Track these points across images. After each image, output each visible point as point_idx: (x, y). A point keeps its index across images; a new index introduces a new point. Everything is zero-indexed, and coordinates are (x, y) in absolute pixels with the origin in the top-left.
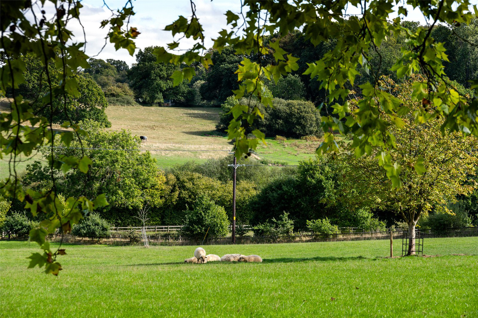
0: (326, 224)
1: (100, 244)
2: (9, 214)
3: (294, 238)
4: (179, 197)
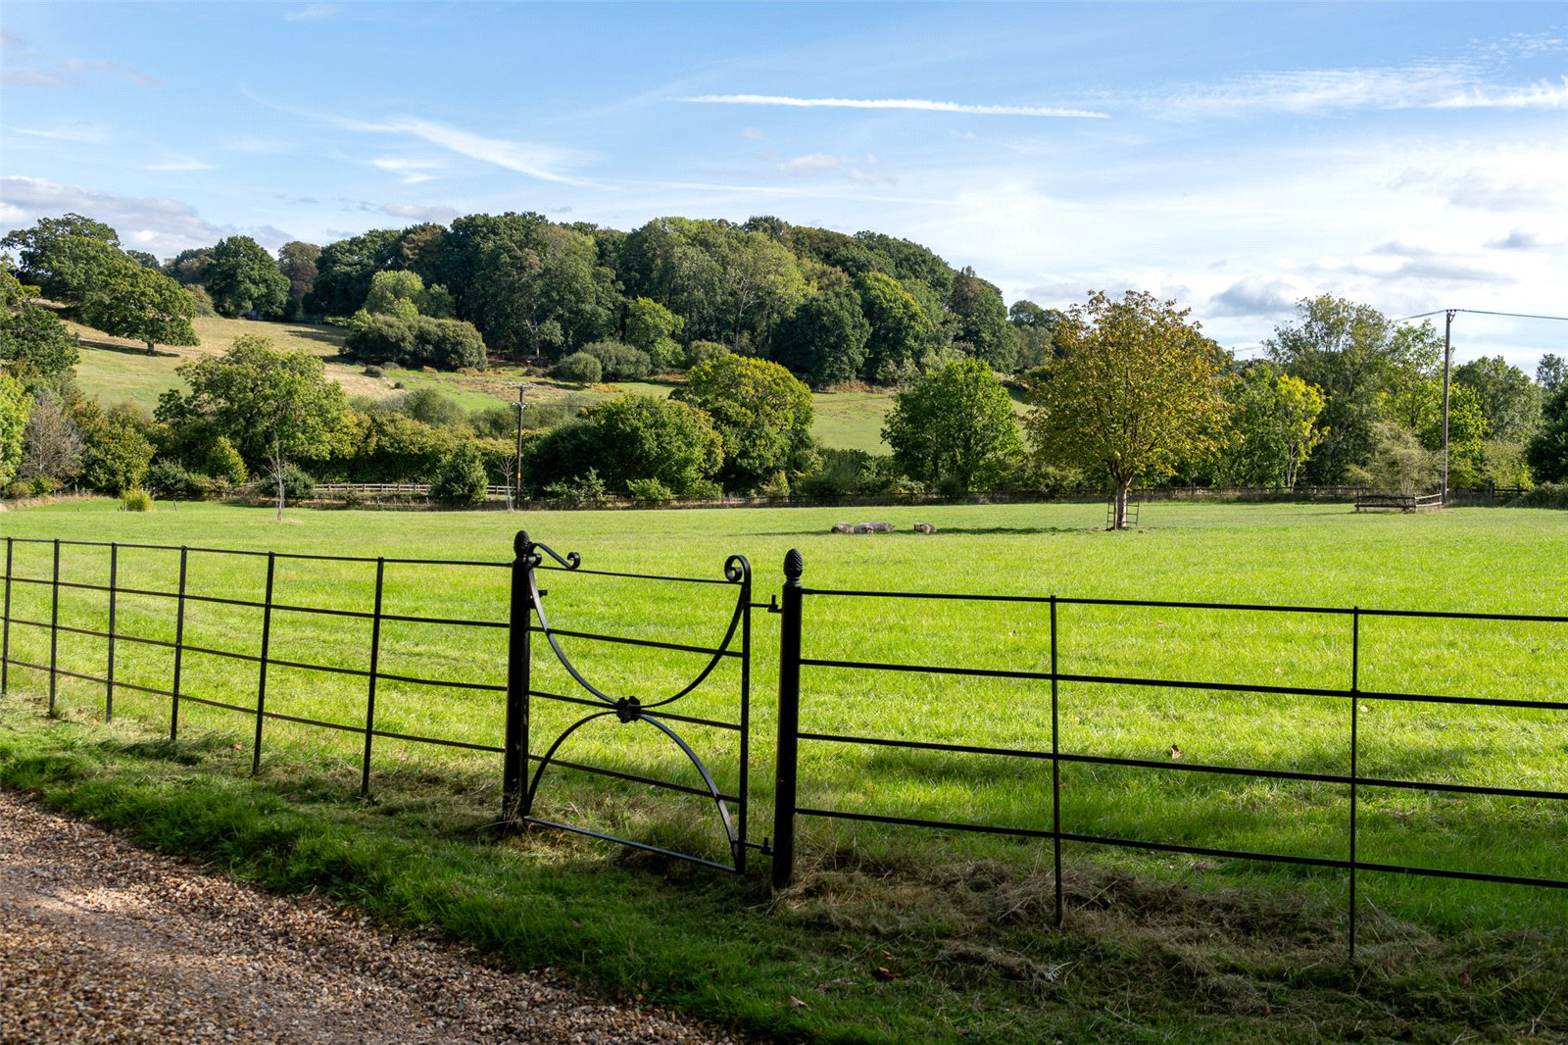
0: (654, 485)
1: (300, 507)
2: (154, 461)
3: (604, 503)
4: (378, 445)
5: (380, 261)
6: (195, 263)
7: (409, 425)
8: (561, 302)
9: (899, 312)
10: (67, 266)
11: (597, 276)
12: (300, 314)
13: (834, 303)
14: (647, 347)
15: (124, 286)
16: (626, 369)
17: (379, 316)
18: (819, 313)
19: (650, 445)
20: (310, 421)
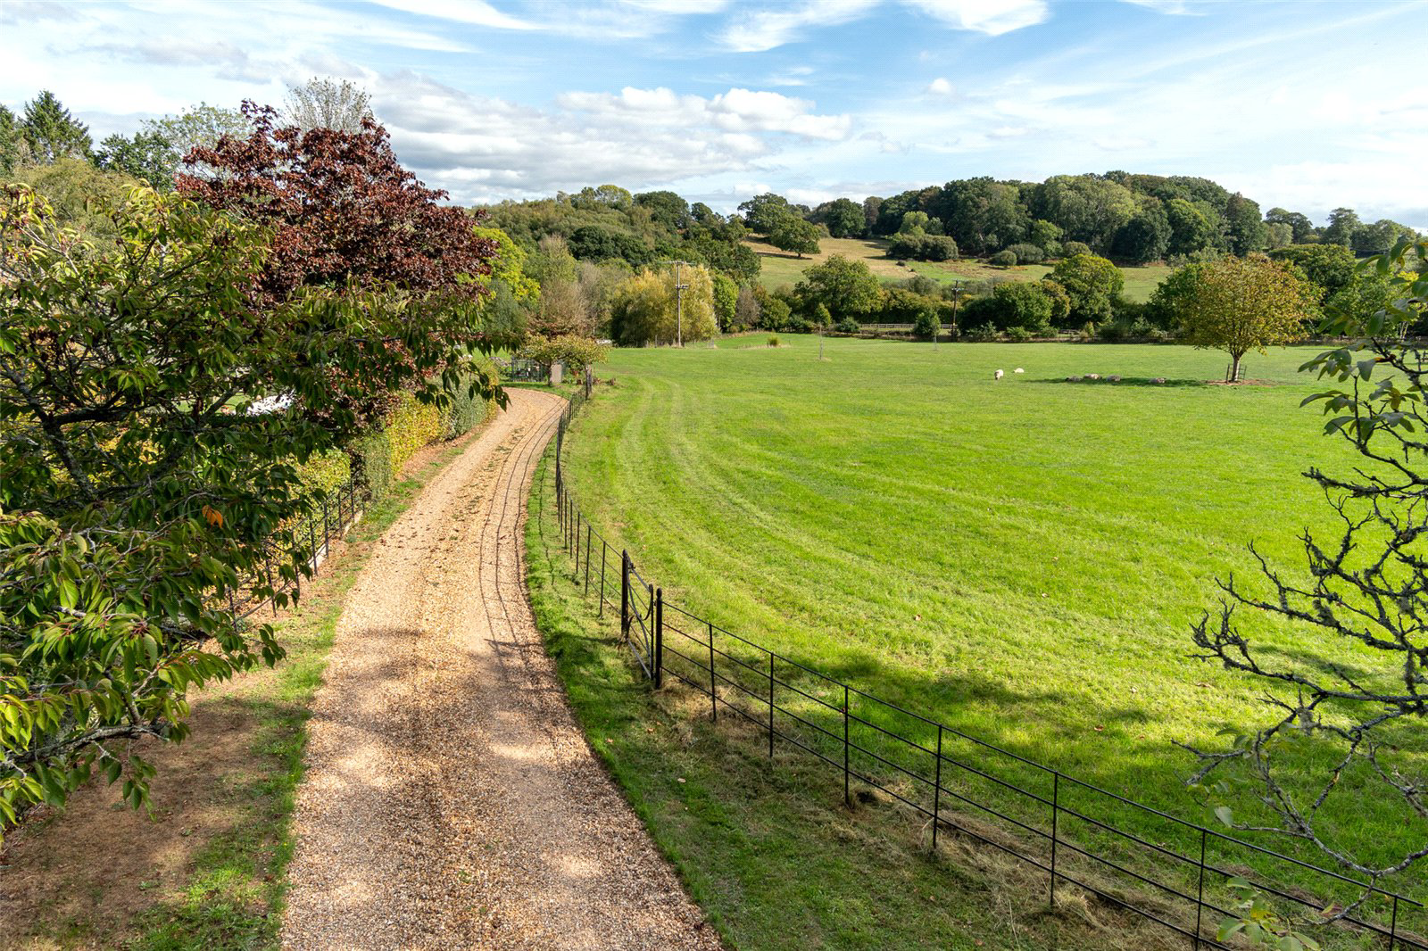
0: (1022, 330)
3: (995, 339)
5: (909, 208)
6: (825, 209)
7: (909, 295)
8: (997, 224)
9: (1190, 221)
10: (765, 217)
11: (1018, 210)
12: (870, 234)
13: (1150, 219)
14: (1041, 245)
15: (788, 227)
16: (1030, 258)
17: (906, 236)
18: (1141, 223)
19: (1021, 308)
20: (862, 295)
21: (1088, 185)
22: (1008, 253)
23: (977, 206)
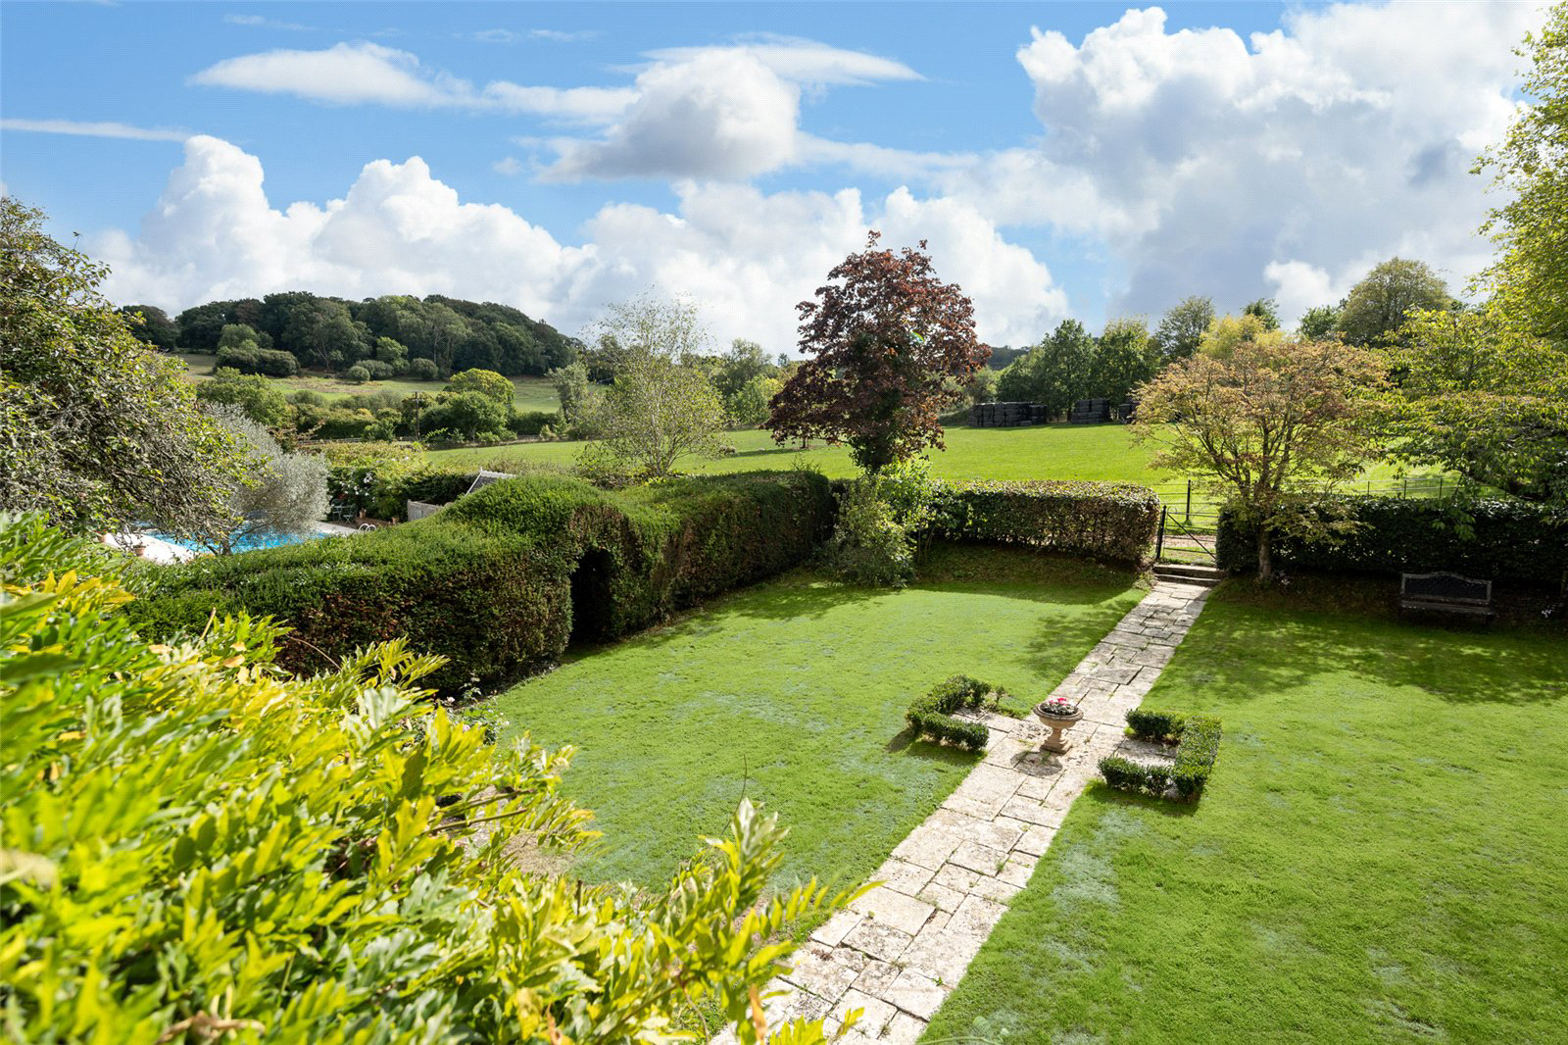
21: (420, 307)
22: (359, 368)
23: (312, 321)
